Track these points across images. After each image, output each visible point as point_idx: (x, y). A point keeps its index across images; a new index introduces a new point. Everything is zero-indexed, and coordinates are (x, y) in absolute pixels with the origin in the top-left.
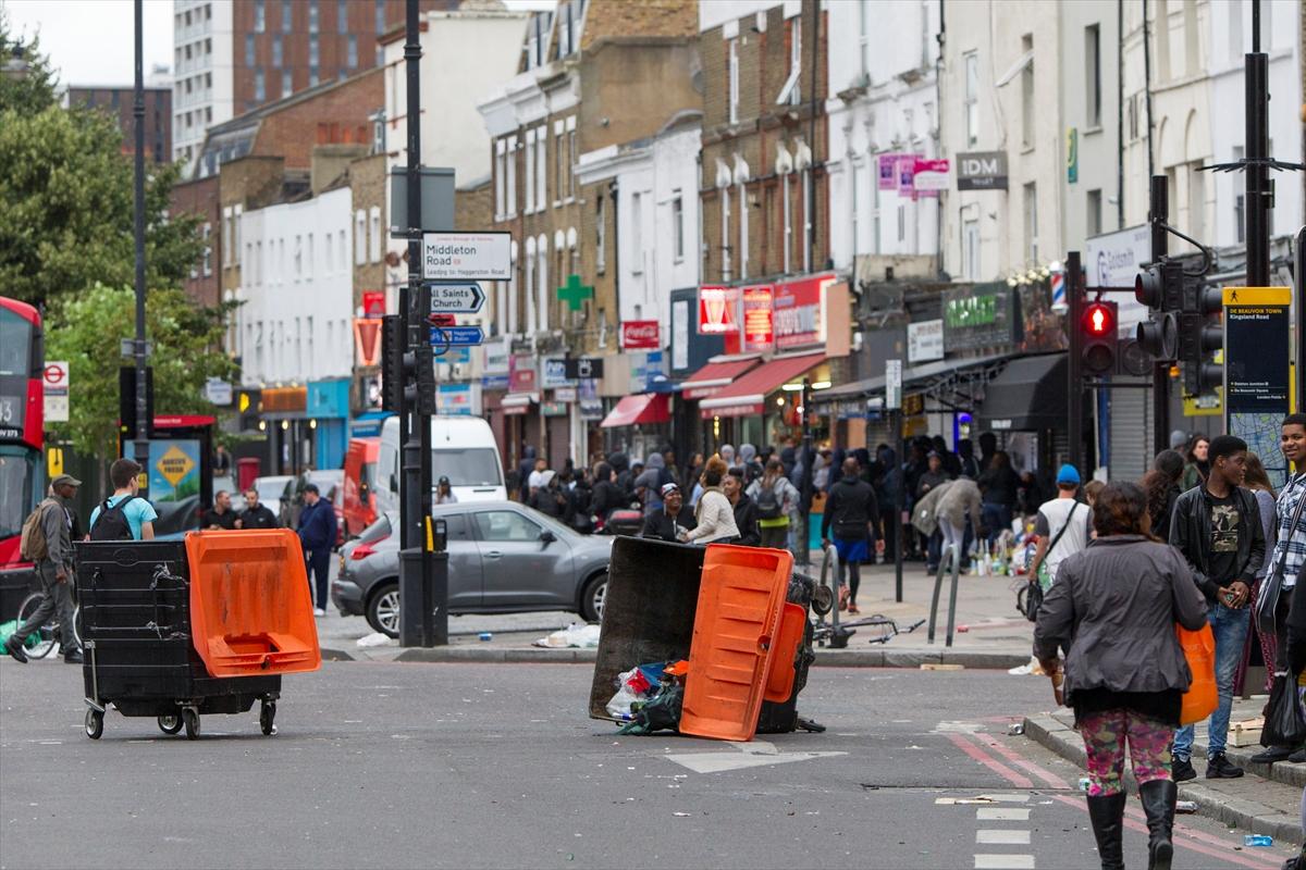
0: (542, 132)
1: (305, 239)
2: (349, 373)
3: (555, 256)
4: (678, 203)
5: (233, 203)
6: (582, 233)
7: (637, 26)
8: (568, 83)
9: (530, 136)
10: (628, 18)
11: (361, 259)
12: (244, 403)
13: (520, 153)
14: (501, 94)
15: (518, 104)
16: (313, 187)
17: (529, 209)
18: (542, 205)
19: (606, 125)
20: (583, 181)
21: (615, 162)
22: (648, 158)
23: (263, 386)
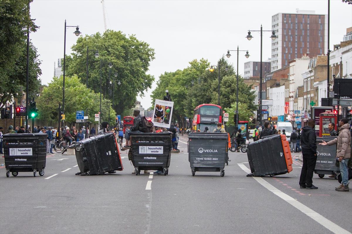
0: (310, 78)
1: (278, 93)
2: (284, 115)
3: (311, 98)
4: (325, 91)
5: (268, 87)
6: (314, 95)
7: (324, 63)
8: (313, 72)
9: (308, 79)
10: (323, 61)
11: (286, 97)
12: (269, 119)
13: (307, 82)
14: (304, 72)
15: (307, 74)
16: (281, 85)
17: (308, 90)
18: (310, 90)
19: (318, 78)
20: (315, 87)
21: (318, 84)
22: (322, 84)
23: (272, 116)
